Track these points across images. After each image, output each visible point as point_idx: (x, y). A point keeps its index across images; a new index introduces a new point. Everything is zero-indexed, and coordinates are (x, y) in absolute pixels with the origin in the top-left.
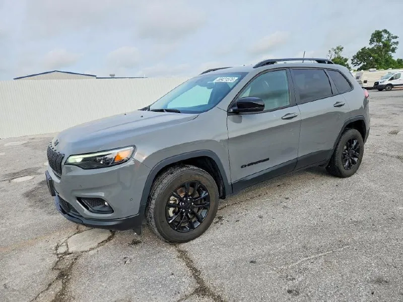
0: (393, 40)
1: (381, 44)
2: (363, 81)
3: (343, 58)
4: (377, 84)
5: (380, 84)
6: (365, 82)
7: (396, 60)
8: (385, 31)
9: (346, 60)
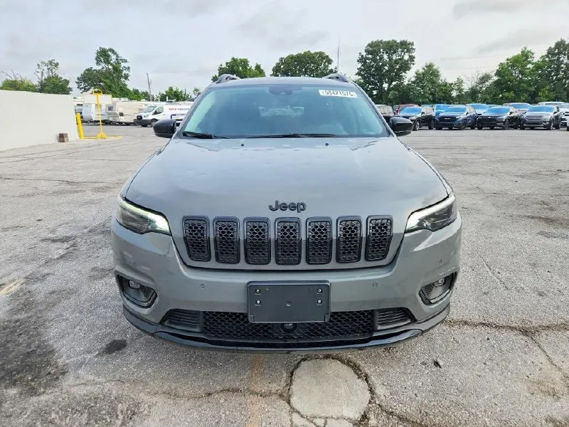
0: (123, 65)
1: (111, 67)
2: (118, 113)
3: (61, 78)
4: (140, 118)
5: (144, 118)
6: (121, 114)
7: (131, 89)
8: (113, 51)
9: (67, 82)
